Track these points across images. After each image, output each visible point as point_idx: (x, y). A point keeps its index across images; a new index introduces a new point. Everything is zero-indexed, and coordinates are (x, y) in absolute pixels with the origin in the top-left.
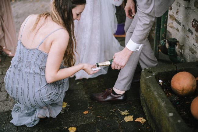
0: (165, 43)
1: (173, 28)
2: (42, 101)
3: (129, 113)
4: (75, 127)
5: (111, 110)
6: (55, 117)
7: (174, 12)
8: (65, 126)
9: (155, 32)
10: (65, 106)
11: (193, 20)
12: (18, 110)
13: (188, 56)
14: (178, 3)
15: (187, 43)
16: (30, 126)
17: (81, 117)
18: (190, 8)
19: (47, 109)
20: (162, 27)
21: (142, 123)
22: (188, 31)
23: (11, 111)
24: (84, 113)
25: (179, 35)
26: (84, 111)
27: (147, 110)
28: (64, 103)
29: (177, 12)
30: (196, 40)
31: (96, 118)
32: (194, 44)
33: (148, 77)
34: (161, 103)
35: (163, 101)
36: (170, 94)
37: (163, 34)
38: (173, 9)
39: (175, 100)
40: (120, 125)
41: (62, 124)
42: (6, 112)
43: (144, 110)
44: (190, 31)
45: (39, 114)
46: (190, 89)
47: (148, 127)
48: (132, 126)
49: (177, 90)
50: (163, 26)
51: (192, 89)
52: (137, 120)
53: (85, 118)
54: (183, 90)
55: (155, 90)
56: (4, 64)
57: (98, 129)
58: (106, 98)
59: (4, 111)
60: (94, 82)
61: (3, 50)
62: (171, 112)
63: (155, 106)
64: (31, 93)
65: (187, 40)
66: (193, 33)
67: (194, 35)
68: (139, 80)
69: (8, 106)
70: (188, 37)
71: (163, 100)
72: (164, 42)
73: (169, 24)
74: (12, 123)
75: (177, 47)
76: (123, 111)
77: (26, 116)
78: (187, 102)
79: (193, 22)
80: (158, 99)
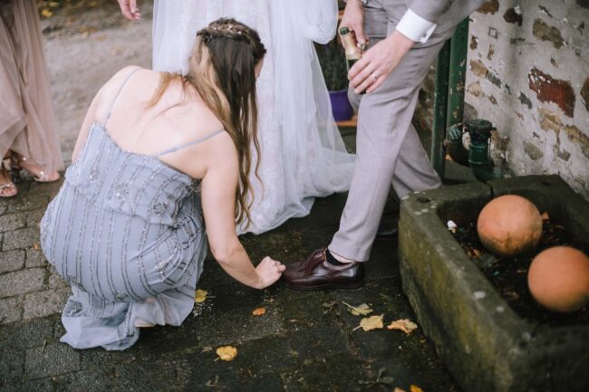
0: (462, 135)
1: (480, 95)
2: (145, 284)
3: (371, 310)
4: (232, 346)
5: (325, 305)
6: (179, 324)
7: (482, 53)
8: (207, 346)
9: (432, 111)
10: (203, 299)
11: (532, 70)
12: (78, 311)
13: (523, 167)
14: (491, 29)
15: (518, 131)
16: (114, 349)
17: (248, 324)
18: (523, 40)
19: (157, 304)
20: (451, 92)
21: (406, 331)
22: (519, 101)
23: (60, 315)
24: (255, 313)
25: (497, 113)
26: (254, 308)
27: (419, 299)
28: (200, 291)
29: (491, 53)
30: (541, 123)
31: (287, 325)
32: (535, 135)
33: (418, 213)
34: (455, 270)
35: (459, 266)
36: (476, 252)
37: (455, 110)
38: (478, 46)
39: (490, 265)
40: (351, 338)
41: (198, 342)
42: (45, 318)
43: (410, 299)
44: (524, 99)
45: (136, 317)
46: (526, 237)
47: (422, 341)
48: (382, 339)
49: (494, 241)
50: (455, 90)
51: (532, 236)
52: (394, 325)
53: (257, 325)
54: (509, 240)
55: (437, 242)
56: (29, 200)
57: (295, 349)
58: (312, 274)
59: (41, 315)
60: (275, 239)
61: (21, 164)
62: (479, 289)
63: (440, 282)
64: (116, 264)
65: (519, 125)
66: (533, 104)
67: (534, 110)
68: (394, 231)
69: (49, 303)
70: (520, 116)
71: (458, 262)
72: (458, 132)
73: (470, 86)
74: (66, 344)
75: (492, 146)
76: (357, 305)
77: (101, 325)
78: (519, 271)
79: (532, 77)
80: (446, 262)
